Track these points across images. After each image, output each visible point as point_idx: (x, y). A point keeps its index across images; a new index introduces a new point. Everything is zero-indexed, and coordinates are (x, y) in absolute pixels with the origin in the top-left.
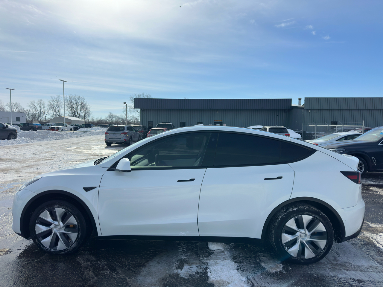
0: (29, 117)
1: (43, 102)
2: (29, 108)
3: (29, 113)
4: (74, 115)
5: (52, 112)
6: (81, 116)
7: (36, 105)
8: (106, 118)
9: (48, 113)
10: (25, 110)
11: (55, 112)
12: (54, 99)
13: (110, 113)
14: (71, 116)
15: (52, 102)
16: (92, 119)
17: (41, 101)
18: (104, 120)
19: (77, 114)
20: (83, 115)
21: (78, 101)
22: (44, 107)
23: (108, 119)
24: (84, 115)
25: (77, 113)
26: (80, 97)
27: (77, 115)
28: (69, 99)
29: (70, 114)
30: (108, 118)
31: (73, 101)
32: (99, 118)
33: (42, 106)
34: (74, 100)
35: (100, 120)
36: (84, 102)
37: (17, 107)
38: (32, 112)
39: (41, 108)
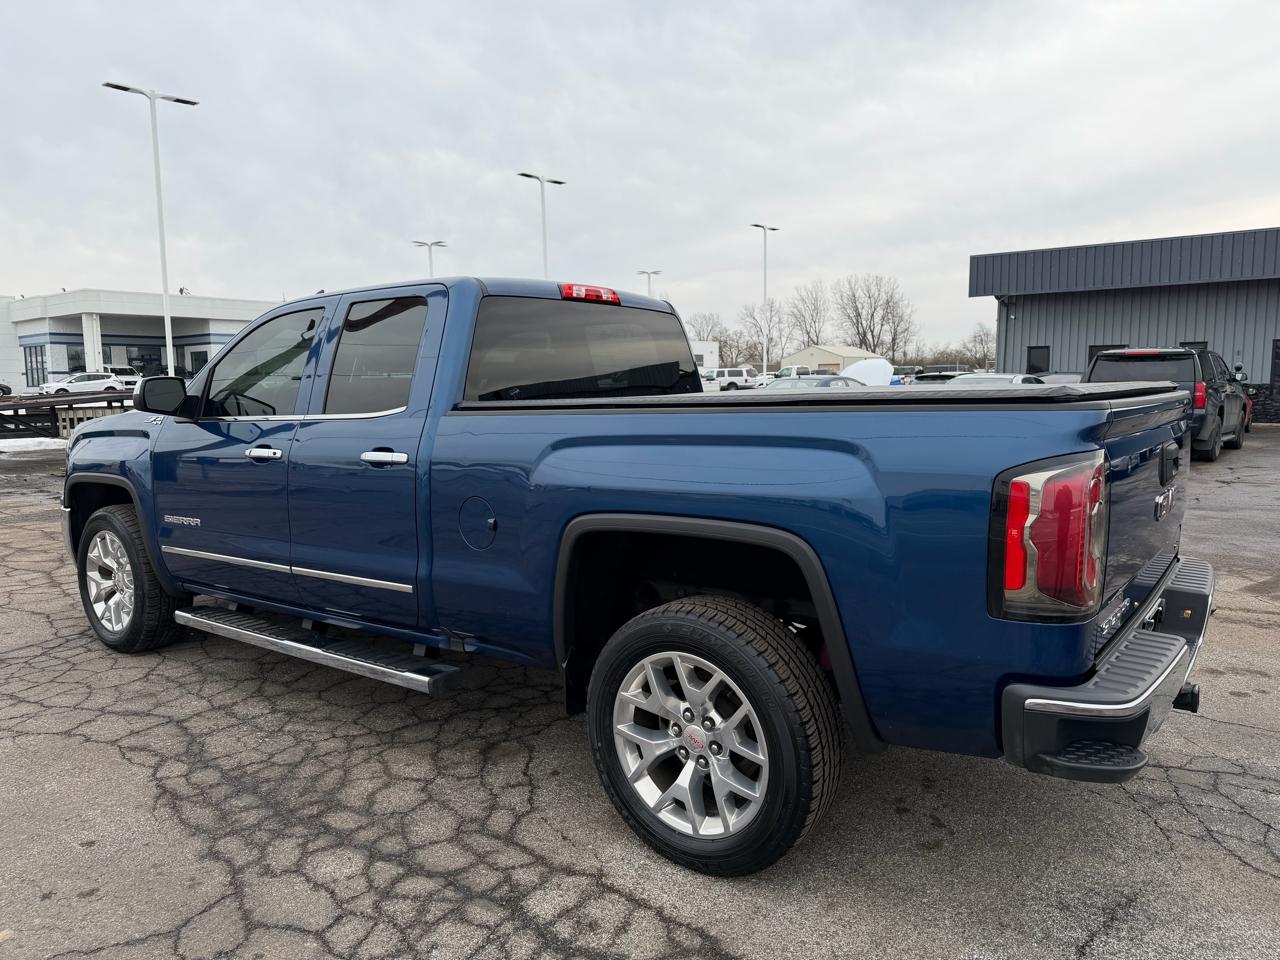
0: (739, 353)
1: (777, 305)
2: (738, 328)
3: (740, 341)
4: (863, 342)
5: (799, 336)
6: (882, 344)
7: (757, 316)
8: (965, 346)
9: (790, 338)
10: (731, 332)
11: (808, 333)
12: (804, 294)
13: (981, 325)
14: (853, 344)
15: (801, 306)
16: (918, 351)
17: (773, 303)
18: (957, 352)
19: (869, 336)
20: (887, 338)
21: (877, 293)
22: (779, 322)
23: (970, 351)
24: (894, 340)
25: (872, 332)
26: (884, 281)
27: (871, 339)
28: (847, 291)
29: (849, 340)
30: (970, 346)
31: (859, 293)
32: (941, 348)
33: (776, 319)
34: (862, 290)
35: (942, 353)
36: (897, 297)
37: (712, 327)
38: (747, 338)
39: (771, 325)
